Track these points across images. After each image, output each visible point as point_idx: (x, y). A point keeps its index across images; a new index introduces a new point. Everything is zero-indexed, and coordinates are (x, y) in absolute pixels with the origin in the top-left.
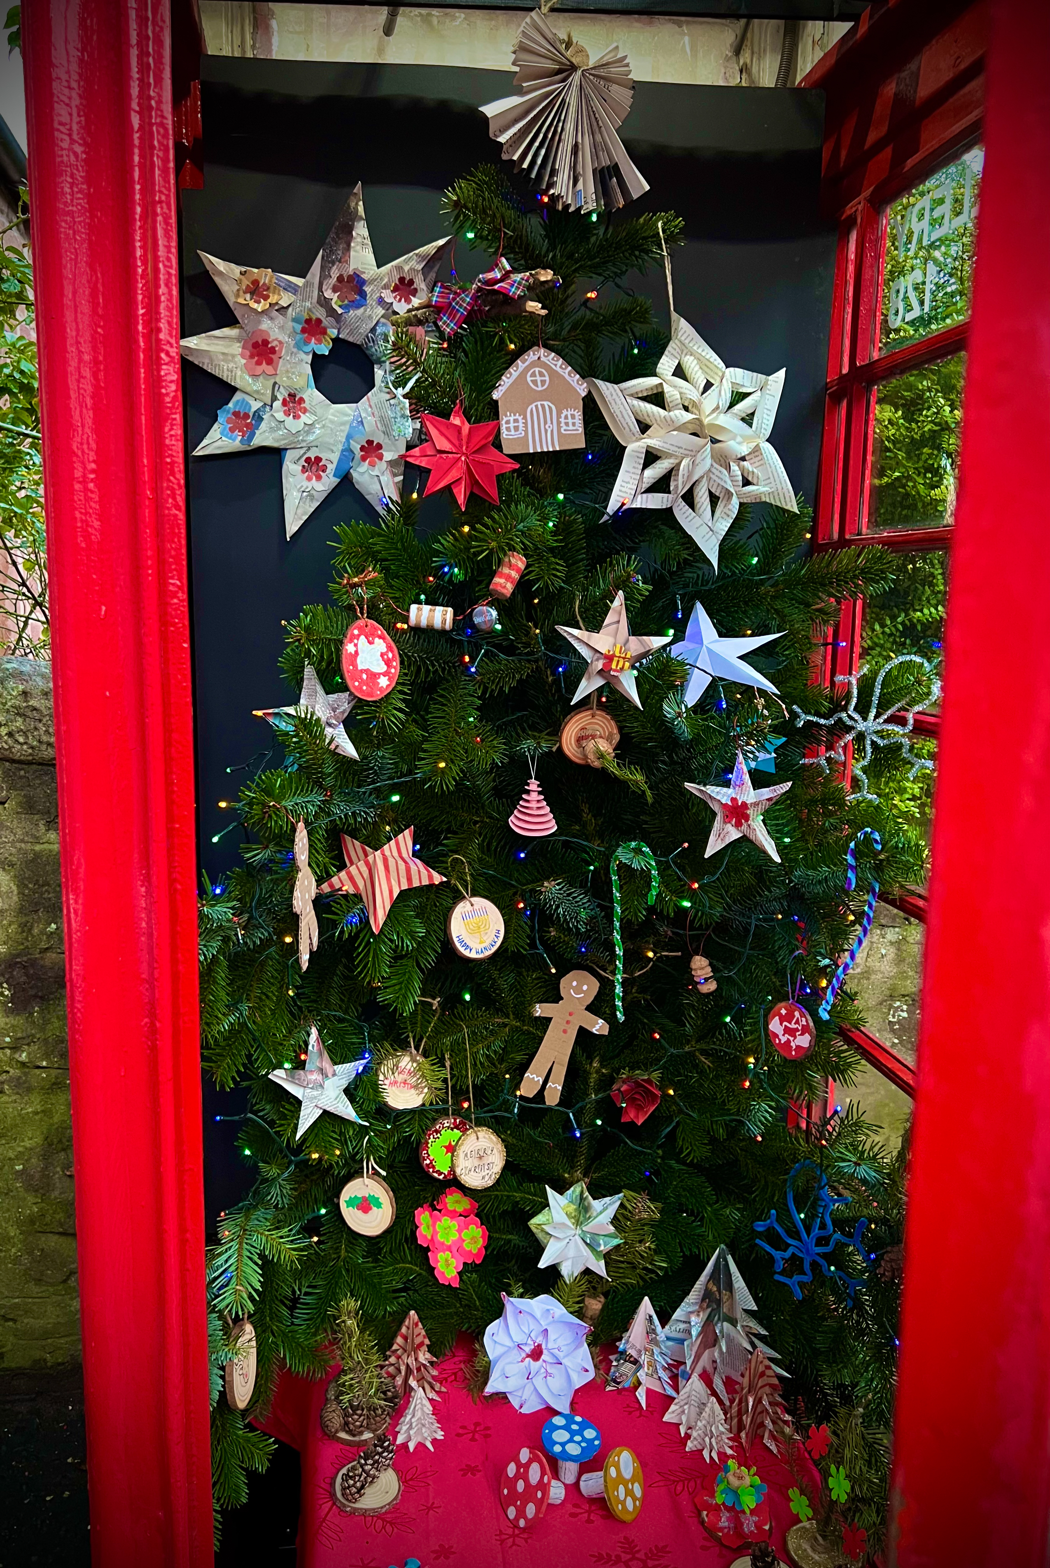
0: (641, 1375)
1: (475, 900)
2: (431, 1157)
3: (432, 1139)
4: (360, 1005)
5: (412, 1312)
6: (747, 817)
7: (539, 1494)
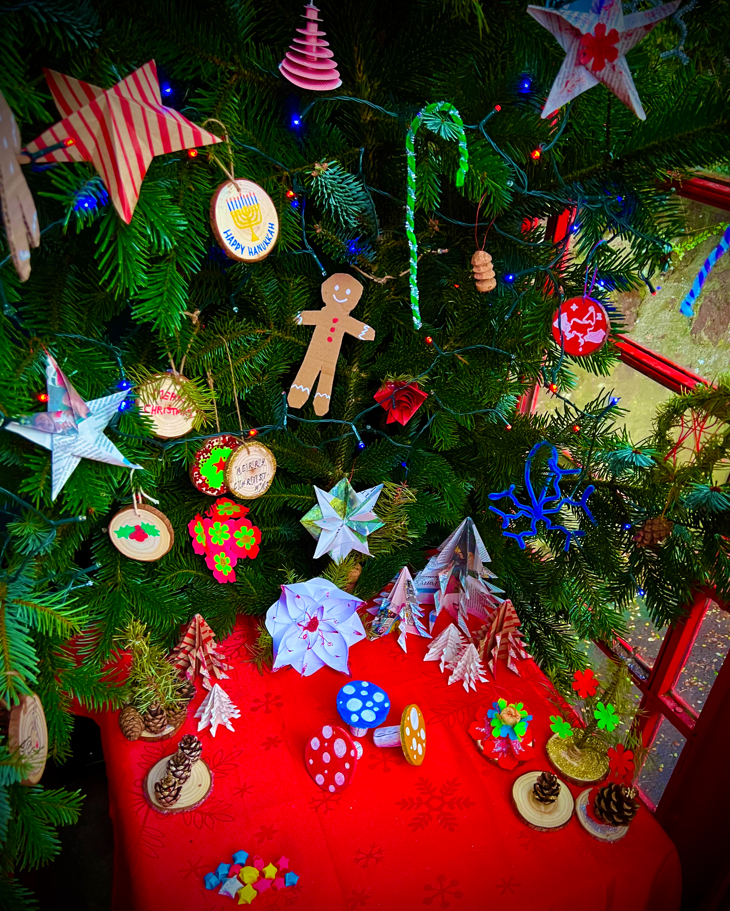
0: (401, 625)
2: (203, 477)
3: (202, 459)
4: (104, 323)
5: (197, 616)
7: (347, 765)
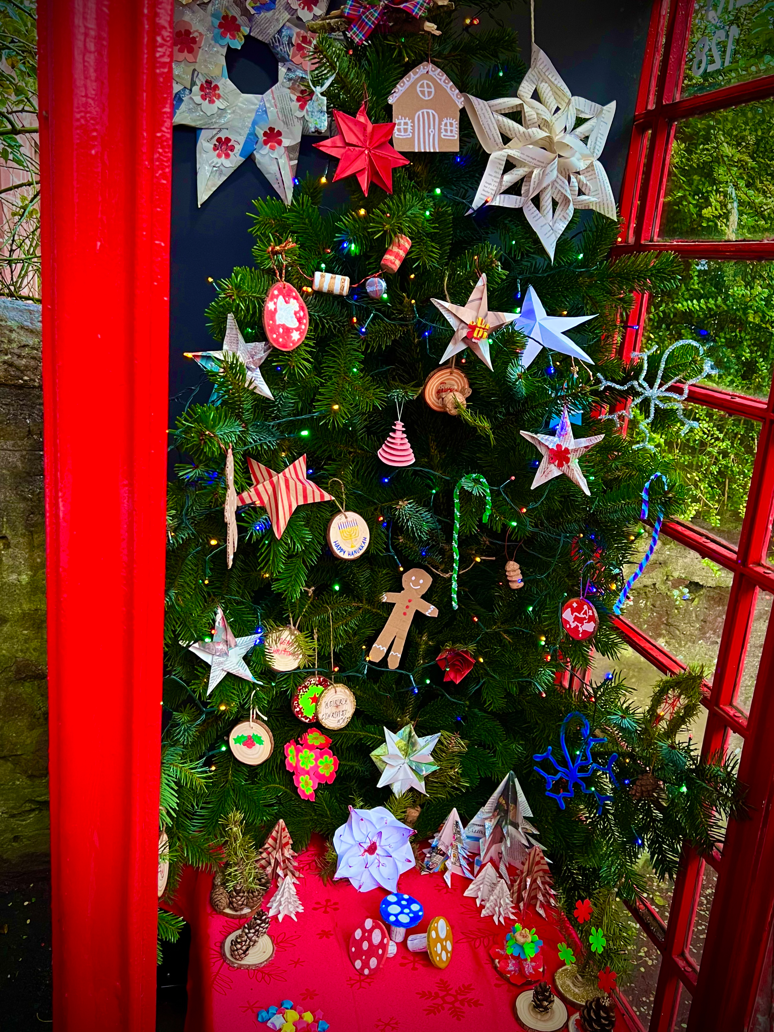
0: (449, 863)
1: (347, 513)
2: (301, 706)
3: (302, 693)
4: (253, 591)
5: (281, 821)
6: (568, 460)
7: (380, 952)
